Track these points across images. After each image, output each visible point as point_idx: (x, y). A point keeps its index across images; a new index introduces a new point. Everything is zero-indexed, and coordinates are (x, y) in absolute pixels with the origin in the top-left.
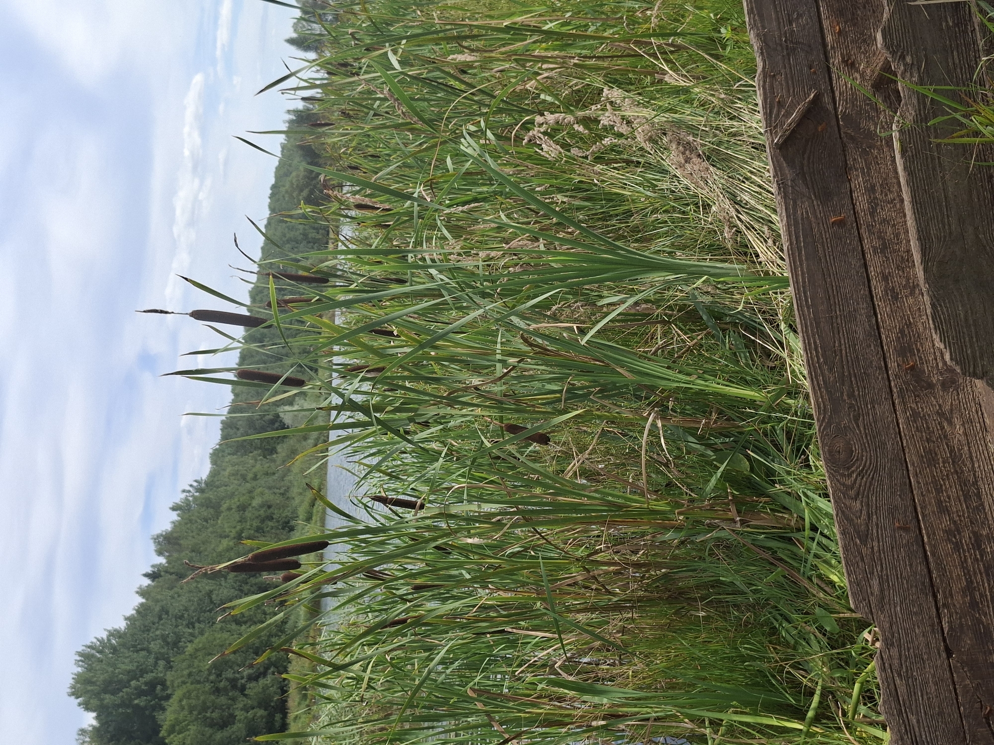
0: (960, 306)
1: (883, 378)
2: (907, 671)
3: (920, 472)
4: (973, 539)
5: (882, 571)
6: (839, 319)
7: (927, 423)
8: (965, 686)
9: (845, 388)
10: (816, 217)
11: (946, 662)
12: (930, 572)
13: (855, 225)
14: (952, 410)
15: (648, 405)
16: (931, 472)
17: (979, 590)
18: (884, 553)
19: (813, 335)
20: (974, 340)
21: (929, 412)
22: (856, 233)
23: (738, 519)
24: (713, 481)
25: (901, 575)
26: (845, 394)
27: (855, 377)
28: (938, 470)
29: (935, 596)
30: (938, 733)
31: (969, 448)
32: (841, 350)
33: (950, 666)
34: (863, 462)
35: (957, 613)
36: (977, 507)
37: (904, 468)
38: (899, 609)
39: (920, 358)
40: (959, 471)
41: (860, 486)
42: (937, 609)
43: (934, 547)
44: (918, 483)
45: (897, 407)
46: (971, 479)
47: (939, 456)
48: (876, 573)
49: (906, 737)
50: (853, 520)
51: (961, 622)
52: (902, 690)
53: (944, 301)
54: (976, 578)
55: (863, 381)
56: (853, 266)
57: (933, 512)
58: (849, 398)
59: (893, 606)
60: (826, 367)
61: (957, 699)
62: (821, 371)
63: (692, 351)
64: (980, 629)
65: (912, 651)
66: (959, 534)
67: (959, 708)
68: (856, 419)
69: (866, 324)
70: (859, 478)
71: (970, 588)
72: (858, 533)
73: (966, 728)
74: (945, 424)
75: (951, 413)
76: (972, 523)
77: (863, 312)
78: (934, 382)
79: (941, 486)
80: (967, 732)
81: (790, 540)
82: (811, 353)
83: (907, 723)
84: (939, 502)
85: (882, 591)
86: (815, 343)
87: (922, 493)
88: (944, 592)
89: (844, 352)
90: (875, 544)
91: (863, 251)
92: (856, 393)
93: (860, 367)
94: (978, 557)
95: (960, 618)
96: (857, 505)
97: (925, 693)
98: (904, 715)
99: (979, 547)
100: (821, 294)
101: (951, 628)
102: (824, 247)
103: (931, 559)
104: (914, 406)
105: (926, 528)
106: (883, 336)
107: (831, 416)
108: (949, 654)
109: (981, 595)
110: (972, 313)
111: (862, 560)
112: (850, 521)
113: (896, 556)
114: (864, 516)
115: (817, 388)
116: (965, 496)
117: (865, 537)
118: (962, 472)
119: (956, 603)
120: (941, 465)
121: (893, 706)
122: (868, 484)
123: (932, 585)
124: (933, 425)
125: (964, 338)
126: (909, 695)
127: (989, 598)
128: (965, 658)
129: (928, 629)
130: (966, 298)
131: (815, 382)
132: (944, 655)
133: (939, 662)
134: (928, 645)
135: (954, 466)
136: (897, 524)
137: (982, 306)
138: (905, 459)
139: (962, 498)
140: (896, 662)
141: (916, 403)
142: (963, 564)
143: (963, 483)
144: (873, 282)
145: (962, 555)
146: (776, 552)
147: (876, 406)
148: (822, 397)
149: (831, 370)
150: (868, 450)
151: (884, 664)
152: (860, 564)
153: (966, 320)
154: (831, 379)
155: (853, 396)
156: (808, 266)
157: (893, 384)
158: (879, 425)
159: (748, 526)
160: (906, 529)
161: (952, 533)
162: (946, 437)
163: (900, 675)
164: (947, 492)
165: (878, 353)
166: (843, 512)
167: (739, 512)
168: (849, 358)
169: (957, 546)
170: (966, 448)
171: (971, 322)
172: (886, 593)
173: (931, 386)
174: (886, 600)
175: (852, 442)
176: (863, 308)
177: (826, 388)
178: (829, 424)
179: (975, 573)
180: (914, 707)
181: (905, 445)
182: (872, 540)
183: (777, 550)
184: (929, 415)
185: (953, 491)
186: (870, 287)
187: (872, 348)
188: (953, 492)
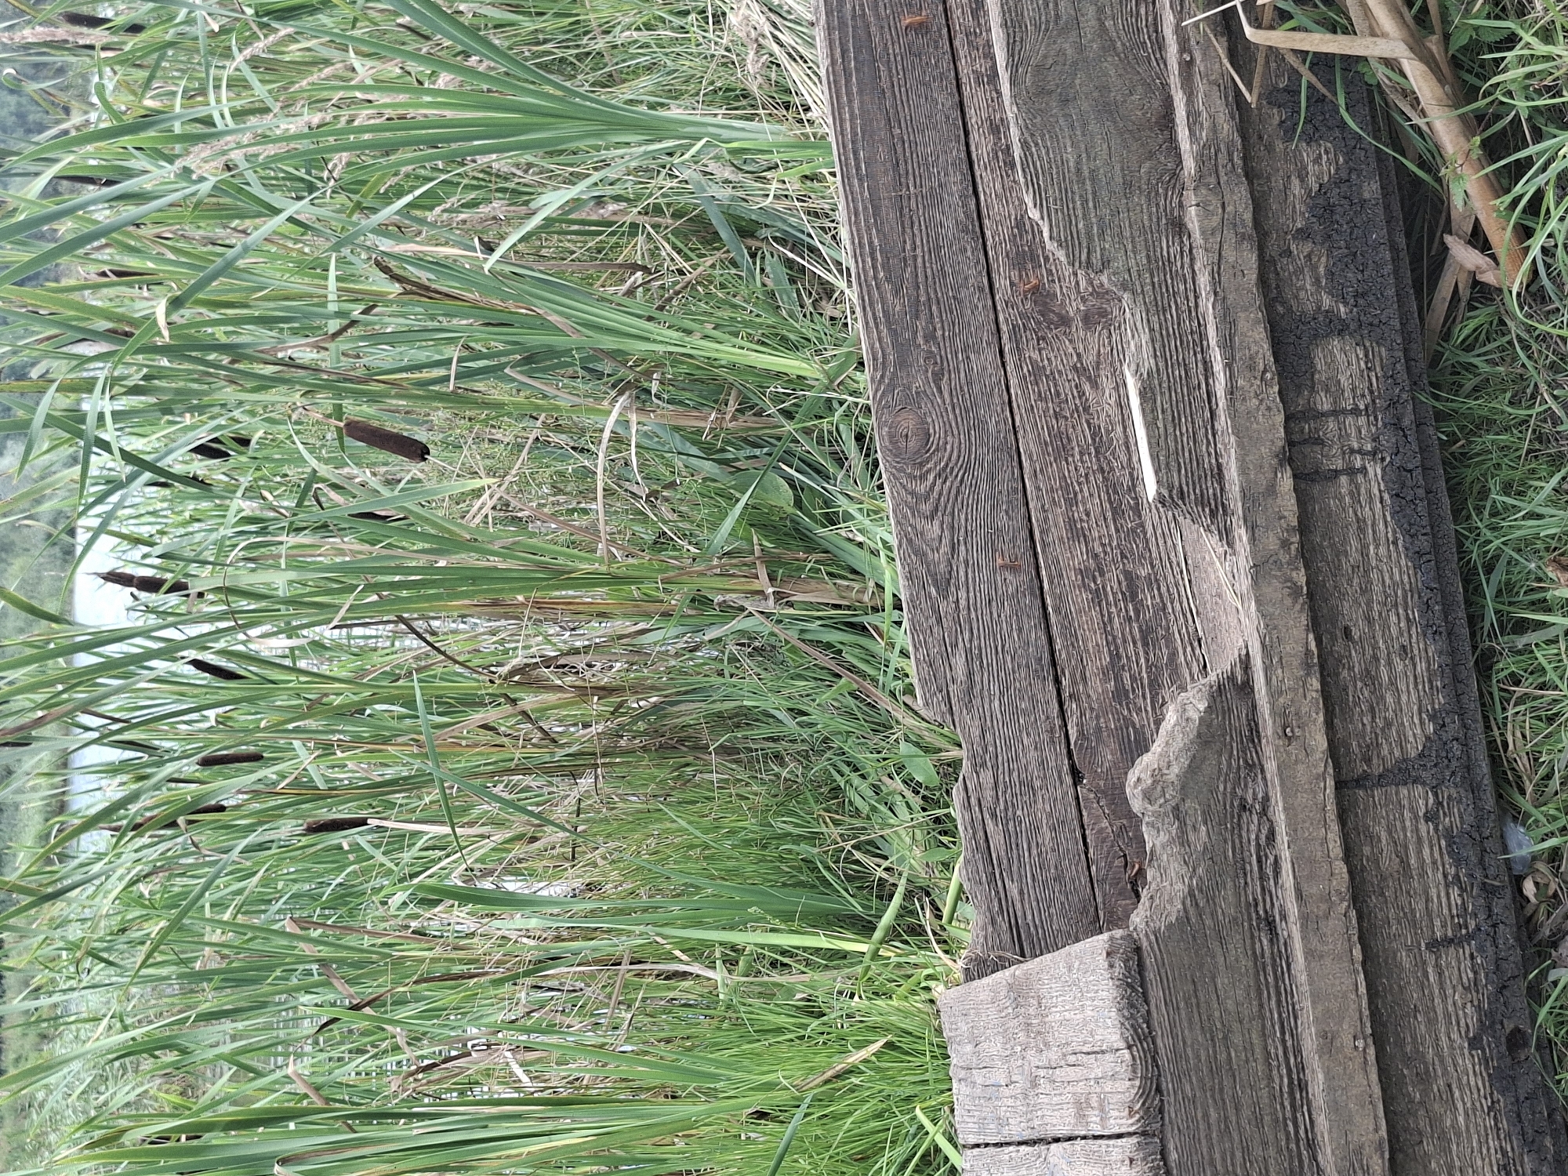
0: (1069, 144)
1: (985, 307)
2: (1006, 809)
3: (1041, 470)
4: (1124, 584)
5: (971, 641)
6: (913, 201)
7: (1055, 385)
8: (1101, 831)
9: (921, 324)
10: (878, 16)
11: (1071, 791)
12: (1050, 641)
13: (945, 31)
14: (1098, 363)
15: (614, 386)
16: (1060, 469)
17: (1130, 669)
18: (976, 611)
19: (868, 229)
20: (1091, 204)
21: (1061, 367)
22: (947, 47)
23: (771, 590)
24: (728, 524)
25: (1003, 647)
26: (920, 334)
27: (938, 303)
28: (1072, 468)
29: (1057, 681)
30: (1052, 910)
31: (1125, 428)
32: (915, 258)
33: (1077, 798)
34: (947, 455)
35: (1092, 709)
36: (1133, 530)
37: (1015, 464)
38: (997, 703)
39: (1050, 272)
40: (1106, 468)
41: (940, 494)
42: (1061, 704)
43: (1060, 598)
44: (1038, 489)
45: (1008, 357)
46: (1126, 481)
47: (1074, 443)
48: (961, 645)
49: (999, 919)
50: (925, 554)
51: (1098, 723)
52: (997, 840)
53: (1043, 136)
54: (1125, 649)
55: (951, 312)
56: (940, 106)
57: (1061, 539)
58: (927, 341)
59: (987, 700)
60: (887, 287)
61: (1086, 854)
62: (880, 294)
63: (693, 288)
64: (1128, 735)
65: (1015, 774)
66: (1102, 574)
67: (1089, 868)
68: (938, 377)
69: (960, 210)
70: (939, 482)
71: (1115, 666)
72: (934, 576)
73: (1099, 900)
74: (1087, 387)
75: (1098, 368)
76: (1123, 556)
77: (955, 189)
78: (1072, 314)
79: (1076, 494)
80: (1101, 906)
81: (861, 629)
82: (863, 261)
83: (1003, 896)
84: (1071, 523)
85: (970, 675)
86: (871, 243)
87: (1043, 506)
88: (1073, 676)
89: (920, 260)
90: (962, 594)
91: (957, 79)
92: (939, 333)
93: (946, 285)
94: (1132, 613)
95: (1098, 717)
96: (933, 529)
97: (1034, 845)
98: (999, 883)
99: (1134, 596)
100: (882, 153)
101: (1081, 734)
102: (890, 71)
103: (1053, 619)
104: (1035, 356)
105: (1048, 567)
106: (988, 233)
107: (894, 374)
108: (1076, 776)
109: (1133, 679)
110: (1089, 157)
111: (939, 621)
112: (921, 555)
113: (995, 615)
114: (945, 548)
115: (872, 324)
116: (1114, 511)
117: (944, 584)
118: (1112, 469)
119: (1091, 693)
120: (1077, 457)
121: (981, 867)
122: (953, 492)
123: (1054, 663)
124: (1066, 389)
125: (1074, 202)
126: (1009, 848)
127: (1146, 682)
128: (1102, 783)
129: (1045, 737)
130: (1078, 133)
131: (870, 314)
132: (1068, 780)
133: (1059, 792)
134: (1042, 764)
135: (1098, 460)
136: (999, 561)
137: (1105, 146)
138: (1018, 448)
139: (1109, 514)
140: (989, 794)
141: (1040, 350)
142: (1106, 625)
143: (1112, 487)
144: (974, 136)
145: (1105, 612)
146: (840, 652)
147: (972, 356)
148: (880, 340)
149: (897, 292)
150: (956, 432)
151: (968, 798)
152: (935, 630)
153: (1079, 170)
154: (897, 308)
155: (934, 338)
156: (862, 102)
157: (1001, 318)
158: (976, 388)
159: (790, 605)
160: (1013, 568)
161: (1088, 575)
162: (1086, 409)
163: (994, 816)
164: (1084, 504)
165: (978, 262)
166: (910, 541)
167: (772, 578)
168: (929, 271)
169: (1098, 596)
170: (1119, 429)
171: (1086, 173)
172: (977, 678)
173: (1065, 321)
174: (977, 690)
175: (929, 420)
176: (955, 183)
177: (888, 322)
178: (891, 387)
179: (1125, 641)
180: (1015, 868)
181: (1018, 423)
182: (957, 589)
183: (840, 646)
184: (1060, 372)
185: (1094, 502)
186: (967, 145)
187: (969, 253)
188: (1094, 505)
